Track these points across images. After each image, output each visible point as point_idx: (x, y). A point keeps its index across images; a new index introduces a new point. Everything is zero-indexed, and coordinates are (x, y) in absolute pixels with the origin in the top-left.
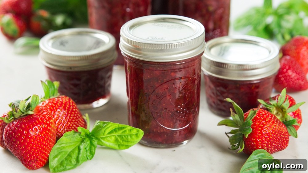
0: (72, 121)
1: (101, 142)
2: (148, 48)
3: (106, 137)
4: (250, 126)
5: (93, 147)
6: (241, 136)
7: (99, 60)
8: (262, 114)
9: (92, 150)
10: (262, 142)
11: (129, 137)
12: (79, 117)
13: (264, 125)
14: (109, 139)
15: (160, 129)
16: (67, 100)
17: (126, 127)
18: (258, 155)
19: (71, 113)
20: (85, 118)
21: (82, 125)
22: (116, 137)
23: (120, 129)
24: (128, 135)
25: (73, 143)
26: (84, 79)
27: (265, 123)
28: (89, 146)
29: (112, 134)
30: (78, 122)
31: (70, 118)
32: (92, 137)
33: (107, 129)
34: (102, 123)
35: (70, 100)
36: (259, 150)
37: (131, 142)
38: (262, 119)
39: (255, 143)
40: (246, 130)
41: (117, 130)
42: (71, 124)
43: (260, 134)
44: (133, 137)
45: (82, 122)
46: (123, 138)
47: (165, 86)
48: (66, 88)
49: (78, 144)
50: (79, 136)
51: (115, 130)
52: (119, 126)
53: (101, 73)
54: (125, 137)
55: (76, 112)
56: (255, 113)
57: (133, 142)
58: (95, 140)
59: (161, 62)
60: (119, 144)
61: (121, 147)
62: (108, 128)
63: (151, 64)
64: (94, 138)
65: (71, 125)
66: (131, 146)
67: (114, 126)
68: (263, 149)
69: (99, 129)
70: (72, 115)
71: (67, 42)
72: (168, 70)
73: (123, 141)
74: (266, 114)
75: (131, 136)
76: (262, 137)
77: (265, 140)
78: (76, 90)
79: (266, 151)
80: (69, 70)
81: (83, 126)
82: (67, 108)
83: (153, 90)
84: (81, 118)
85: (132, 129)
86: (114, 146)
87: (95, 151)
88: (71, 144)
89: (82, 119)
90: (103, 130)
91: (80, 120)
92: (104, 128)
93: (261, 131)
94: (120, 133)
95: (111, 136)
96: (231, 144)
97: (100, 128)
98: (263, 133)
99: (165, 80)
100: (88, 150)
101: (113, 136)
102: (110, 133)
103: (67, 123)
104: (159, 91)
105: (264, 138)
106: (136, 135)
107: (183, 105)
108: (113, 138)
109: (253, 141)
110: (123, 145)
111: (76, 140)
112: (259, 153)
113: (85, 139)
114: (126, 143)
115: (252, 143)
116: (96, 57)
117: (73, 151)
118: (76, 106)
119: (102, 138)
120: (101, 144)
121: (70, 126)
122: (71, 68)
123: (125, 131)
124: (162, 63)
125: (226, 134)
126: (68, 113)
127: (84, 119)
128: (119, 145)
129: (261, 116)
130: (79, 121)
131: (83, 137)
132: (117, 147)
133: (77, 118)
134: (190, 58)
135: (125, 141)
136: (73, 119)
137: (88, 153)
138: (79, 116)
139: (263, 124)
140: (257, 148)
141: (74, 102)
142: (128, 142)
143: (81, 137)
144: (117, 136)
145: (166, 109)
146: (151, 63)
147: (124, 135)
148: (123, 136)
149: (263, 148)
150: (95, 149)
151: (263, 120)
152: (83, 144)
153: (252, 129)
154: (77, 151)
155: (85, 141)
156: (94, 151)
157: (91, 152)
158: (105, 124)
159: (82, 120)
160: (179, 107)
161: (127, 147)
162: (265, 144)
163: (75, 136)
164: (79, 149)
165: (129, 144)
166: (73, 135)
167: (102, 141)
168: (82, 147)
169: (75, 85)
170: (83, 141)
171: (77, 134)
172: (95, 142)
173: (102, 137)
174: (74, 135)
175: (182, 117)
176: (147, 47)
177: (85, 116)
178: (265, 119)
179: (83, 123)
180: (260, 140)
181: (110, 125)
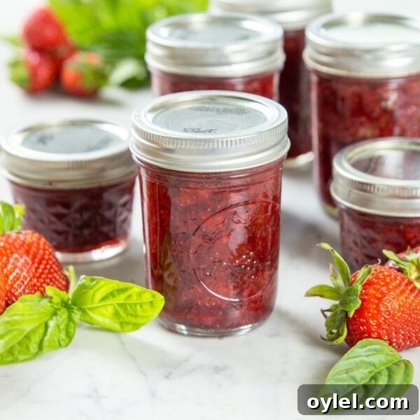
0: (40, 277)
1: (89, 315)
2: (187, 147)
3: (97, 307)
4: (357, 295)
5: (72, 324)
6: (343, 315)
7: (103, 170)
8: (384, 275)
9: (69, 330)
10: (379, 325)
11: (138, 307)
12: (55, 272)
13: (384, 295)
14: (102, 310)
15: (210, 300)
16: (34, 239)
17: (131, 288)
18: (369, 347)
19: (40, 263)
20: (66, 273)
21: (60, 285)
22: (115, 308)
23: (121, 291)
24: (135, 304)
25: (36, 316)
26: (77, 205)
27: (386, 292)
28: (64, 322)
29: (107, 302)
30: (53, 280)
31: (36, 271)
32: (73, 307)
33: (97, 290)
34: (88, 281)
35: (39, 239)
36: (371, 340)
37: (143, 317)
38: (382, 283)
39: (365, 328)
40: (350, 303)
41: (116, 293)
42: (38, 281)
43: (375, 312)
44: (145, 307)
45: (61, 280)
46: (126, 309)
47: (219, 218)
48: (42, 221)
49: (45, 319)
50: (49, 304)
51: (111, 294)
52: (118, 286)
53: (107, 196)
54: (131, 307)
55: (50, 262)
56: (369, 272)
57: (146, 317)
58: (77, 312)
59: (212, 173)
60: (121, 320)
61: (126, 328)
62: (99, 289)
63: (194, 177)
64: (76, 308)
65: (39, 284)
66: (142, 325)
67: (110, 285)
68: (382, 339)
69: (83, 291)
70: (42, 266)
71: (51, 138)
72: (225, 188)
73: (127, 314)
74: (390, 276)
75: (141, 306)
76: (379, 316)
77: (385, 323)
78: (60, 226)
79: (386, 344)
80: (48, 187)
81: (63, 288)
82: (31, 252)
83: (196, 227)
84: (59, 273)
85: (143, 292)
86: (112, 325)
87: (74, 331)
88: (32, 317)
89: (62, 276)
90: (91, 292)
91: (57, 277)
92: (91, 288)
93: (378, 305)
94: (121, 298)
95: (106, 305)
96: (327, 330)
97: (85, 290)
98: (382, 309)
99: (219, 206)
100: (63, 329)
101: (110, 305)
102: (103, 299)
103: (31, 280)
104: (208, 228)
105: (383, 319)
106: (151, 303)
107: (251, 253)
108: (110, 310)
109: (363, 324)
110: (128, 323)
111: (42, 310)
112: (370, 345)
113: (59, 309)
114: (132, 320)
115: (361, 327)
116: (98, 165)
117: (34, 331)
118: (50, 250)
119: (90, 309)
120: (89, 320)
121: (35, 285)
122: (50, 183)
123: (129, 297)
124: (214, 175)
125: (323, 311)
126: (33, 263)
127: (65, 276)
128: (122, 324)
129: (381, 279)
130: (55, 278)
131: (56, 307)
132: (117, 327)
133: (50, 273)
134: (263, 166)
135: (132, 315)
136: (42, 273)
137: (63, 336)
138: (56, 269)
139: (382, 293)
140: (370, 336)
141: (48, 243)
142: (136, 316)
143: (52, 306)
144: (116, 305)
145: (220, 261)
146: (194, 175)
147: (130, 304)
148: (128, 307)
149: (379, 337)
150: (75, 328)
151: (383, 286)
152: (54, 318)
153: (360, 302)
154: (41, 331)
155: (58, 313)
156: (72, 331)
157: (68, 334)
158: (95, 282)
159: (60, 278)
160: (244, 257)
161: (136, 326)
162: (385, 331)
163: (42, 303)
164: (47, 326)
165: (139, 321)
166: (37, 302)
167: (91, 314)
168: (52, 324)
169: (60, 217)
170: (55, 314)
171: (45, 301)
172: (77, 316)
173: (89, 306)
174: (39, 301)
175: (250, 277)
176: (186, 145)
177: (68, 270)
178: (387, 284)
179: (64, 283)
180: (375, 321)
181: (102, 283)
